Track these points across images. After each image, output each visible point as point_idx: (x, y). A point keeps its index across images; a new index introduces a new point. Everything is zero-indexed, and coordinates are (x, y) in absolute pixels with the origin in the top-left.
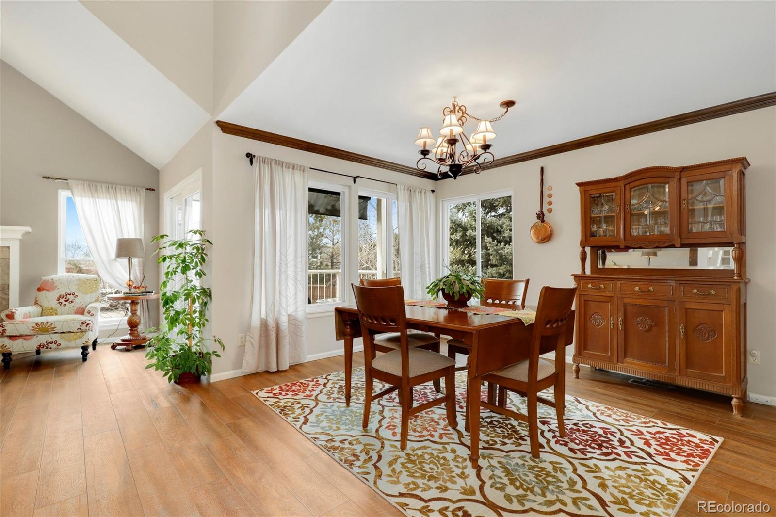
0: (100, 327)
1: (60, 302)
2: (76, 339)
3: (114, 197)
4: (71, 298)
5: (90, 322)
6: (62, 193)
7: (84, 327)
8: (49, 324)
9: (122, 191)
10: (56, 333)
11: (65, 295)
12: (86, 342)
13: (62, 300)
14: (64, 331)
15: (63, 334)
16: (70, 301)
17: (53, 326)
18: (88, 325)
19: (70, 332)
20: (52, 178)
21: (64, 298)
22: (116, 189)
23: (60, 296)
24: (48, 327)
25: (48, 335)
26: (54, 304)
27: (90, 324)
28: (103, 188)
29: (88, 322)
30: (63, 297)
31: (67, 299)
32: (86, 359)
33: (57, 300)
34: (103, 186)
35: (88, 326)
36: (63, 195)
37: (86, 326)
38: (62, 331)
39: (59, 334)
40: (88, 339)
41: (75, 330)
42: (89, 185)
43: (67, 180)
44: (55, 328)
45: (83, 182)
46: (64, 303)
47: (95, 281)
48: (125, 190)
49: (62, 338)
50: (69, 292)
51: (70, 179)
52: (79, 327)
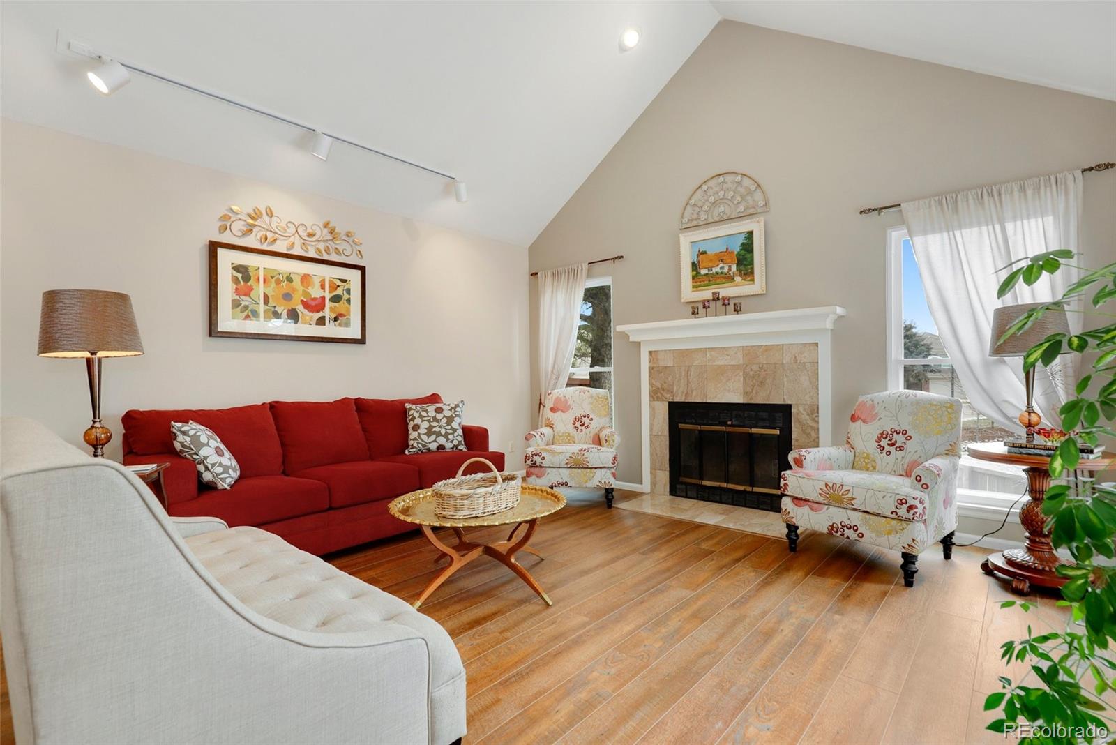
0: (959, 508)
1: (881, 446)
2: (889, 533)
3: (995, 217)
4: (900, 439)
5: (916, 503)
6: (894, 233)
7: (903, 511)
8: (845, 488)
9: (1016, 193)
10: (856, 509)
11: (890, 433)
12: (909, 545)
13: (884, 443)
14: (869, 510)
15: (867, 516)
16: (897, 445)
17: (850, 495)
18: (911, 508)
19: (878, 515)
20: (873, 210)
21: (888, 438)
22: (1000, 195)
23: (882, 434)
24: (843, 495)
25: (844, 510)
26: (870, 447)
27: (916, 507)
28: (971, 201)
29: (911, 502)
30: (886, 437)
31: (893, 441)
32: (912, 582)
33: (877, 442)
34: (970, 197)
35: (912, 512)
36: (896, 236)
37: (908, 511)
38: (864, 509)
39: (861, 514)
40: (913, 540)
41: (888, 514)
42: (940, 204)
43: (900, 205)
44: (854, 499)
45: (927, 201)
46: (887, 448)
47: (947, 408)
48: (1023, 189)
49: (866, 523)
50: (897, 428)
51: (902, 202)
52: (894, 509)
